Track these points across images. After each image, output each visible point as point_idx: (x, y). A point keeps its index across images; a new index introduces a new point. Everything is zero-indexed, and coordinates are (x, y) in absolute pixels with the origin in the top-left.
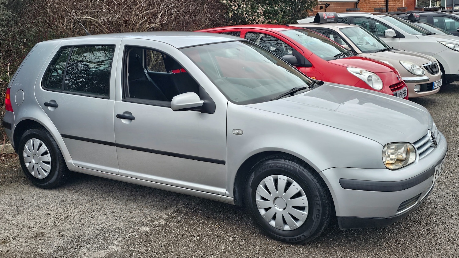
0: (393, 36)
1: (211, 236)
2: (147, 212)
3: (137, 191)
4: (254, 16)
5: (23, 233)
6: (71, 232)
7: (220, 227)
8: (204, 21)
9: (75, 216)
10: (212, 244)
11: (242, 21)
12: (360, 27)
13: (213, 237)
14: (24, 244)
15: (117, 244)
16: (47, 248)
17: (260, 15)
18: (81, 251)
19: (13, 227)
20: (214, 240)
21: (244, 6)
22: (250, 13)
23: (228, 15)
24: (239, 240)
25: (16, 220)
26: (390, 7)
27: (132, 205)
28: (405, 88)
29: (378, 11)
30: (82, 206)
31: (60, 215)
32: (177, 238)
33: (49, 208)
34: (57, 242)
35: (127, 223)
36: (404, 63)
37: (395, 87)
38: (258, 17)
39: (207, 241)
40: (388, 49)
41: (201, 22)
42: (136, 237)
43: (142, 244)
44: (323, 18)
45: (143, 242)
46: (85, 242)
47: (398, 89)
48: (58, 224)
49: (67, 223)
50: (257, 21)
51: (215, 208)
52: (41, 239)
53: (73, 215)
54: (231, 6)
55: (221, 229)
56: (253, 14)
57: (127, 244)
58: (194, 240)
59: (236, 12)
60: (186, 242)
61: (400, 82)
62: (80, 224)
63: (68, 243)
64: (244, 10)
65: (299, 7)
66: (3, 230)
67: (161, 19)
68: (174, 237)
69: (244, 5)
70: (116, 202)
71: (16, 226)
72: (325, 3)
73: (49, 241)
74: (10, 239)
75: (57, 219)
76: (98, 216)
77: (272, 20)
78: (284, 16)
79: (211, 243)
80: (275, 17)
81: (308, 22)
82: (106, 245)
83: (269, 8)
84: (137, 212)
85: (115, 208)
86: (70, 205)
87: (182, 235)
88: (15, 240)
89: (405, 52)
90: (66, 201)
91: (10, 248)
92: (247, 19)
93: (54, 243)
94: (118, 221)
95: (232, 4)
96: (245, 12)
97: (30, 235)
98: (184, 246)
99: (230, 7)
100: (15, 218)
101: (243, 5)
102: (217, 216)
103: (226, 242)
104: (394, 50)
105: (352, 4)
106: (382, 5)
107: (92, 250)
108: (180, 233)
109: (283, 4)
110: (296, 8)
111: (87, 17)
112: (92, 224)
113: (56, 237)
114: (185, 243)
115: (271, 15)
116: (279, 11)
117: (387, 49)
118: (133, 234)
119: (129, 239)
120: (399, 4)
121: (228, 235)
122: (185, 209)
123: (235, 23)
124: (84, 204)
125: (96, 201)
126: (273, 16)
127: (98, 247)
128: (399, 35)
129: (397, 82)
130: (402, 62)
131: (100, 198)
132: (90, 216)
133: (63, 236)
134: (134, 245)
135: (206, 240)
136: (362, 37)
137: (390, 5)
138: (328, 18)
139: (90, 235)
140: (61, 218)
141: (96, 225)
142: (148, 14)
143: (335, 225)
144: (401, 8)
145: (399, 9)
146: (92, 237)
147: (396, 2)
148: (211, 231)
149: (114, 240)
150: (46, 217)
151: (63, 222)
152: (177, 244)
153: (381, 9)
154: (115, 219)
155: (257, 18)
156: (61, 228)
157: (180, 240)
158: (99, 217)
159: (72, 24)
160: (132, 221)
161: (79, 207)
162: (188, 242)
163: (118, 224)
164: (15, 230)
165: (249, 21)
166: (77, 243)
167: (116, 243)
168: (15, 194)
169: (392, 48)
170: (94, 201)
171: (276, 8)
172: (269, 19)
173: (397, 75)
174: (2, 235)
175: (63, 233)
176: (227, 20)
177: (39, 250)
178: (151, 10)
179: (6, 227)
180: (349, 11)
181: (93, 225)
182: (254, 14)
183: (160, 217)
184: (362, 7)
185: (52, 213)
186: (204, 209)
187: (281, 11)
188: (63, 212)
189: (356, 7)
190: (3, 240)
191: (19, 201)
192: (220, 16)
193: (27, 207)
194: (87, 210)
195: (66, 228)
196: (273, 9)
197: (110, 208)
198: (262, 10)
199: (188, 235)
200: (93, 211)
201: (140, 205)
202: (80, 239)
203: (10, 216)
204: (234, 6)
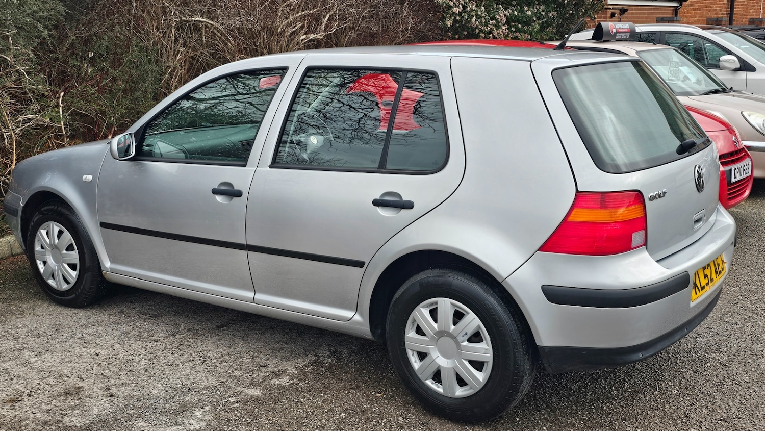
0: (734, 67)
1: (367, 413)
2: (263, 363)
3: (253, 322)
4: (490, 26)
5: (47, 387)
6: (126, 390)
7: (385, 396)
8: (403, 31)
9: (139, 361)
10: (367, 427)
11: (468, 33)
12: (675, 50)
13: (370, 415)
14: (44, 407)
15: (201, 416)
16: (80, 417)
17: (500, 24)
18: (137, 425)
19: (33, 373)
20: (370, 421)
21: (474, 8)
22: (483, 20)
23: (444, 22)
24: (416, 424)
25: (42, 362)
26: (736, 18)
27: (240, 346)
28: (747, 161)
29: (713, 23)
30: (155, 343)
31: (115, 357)
32: (307, 412)
33: (99, 344)
34: (99, 407)
35: (226, 380)
36: (749, 116)
37: (728, 158)
38: (498, 26)
39: (358, 422)
40: (724, 91)
41: (397, 33)
42: (236, 405)
43: (243, 420)
44: (609, 33)
45: (245, 416)
46: (147, 409)
47: (733, 162)
48: (109, 374)
49: (124, 372)
50: (496, 34)
51: (382, 361)
52: (74, 400)
53: (137, 359)
54: (450, 7)
55: (386, 401)
56: (489, 21)
57: (217, 417)
58: (334, 418)
59: (458, 18)
60: (320, 420)
61: (740, 150)
62: (145, 376)
63: (118, 409)
64: (474, 14)
65: (571, 12)
66: (15, 379)
67: (327, 26)
68: (302, 411)
69: (474, 6)
70: (214, 339)
71: (39, 372)
72: (621, 7)
73: (86, 404)
74: (24, 395)
75: (109, 364)
76: (178, 363)
77: (522, 34)
78: (543, 28)
79: (365, 426)
80: (526, 28)
81: (583, 37)
82: (182, 418)
83: (516, 13)
84: (246, 359)
85: (210, 351)
86: (136, 340)
87: (316, 407)
88: (30, 398)
89: (754, 96)
90: (131, 334)
91: (19, 412)
92: (477, 30)
93: (95, 408)
94: (211, 375)
95: (452, 4)
96: (474, 18)
97: (58, 390)
98: (316, 428)
99: (449, 9)
100: (39, 358)
101: (472, 6)
102: (384, 377)
103: (391, 426)
104: (734, 91)
105: (668, 10)
106: (722, 14)
107: (156, 425)
108: (313, 403)
109: (542, 7)
110: (565, 14)
111: (201, 19)
112: (165, 376)
113: (100, 398)
114: (319, 423)
115: (520, 26)
116: (534, 18)
117: (721, 90)
118: (232, 400)
119: (223, 410)
120: (754, 12)
121: (398, 413)
122: (330, 360)
123: (457, 37)
124: (159, 340)
125: (181, 336)
126: (522, 26)
127: (168, 420)
128: (746, 67)
129: (733, 149)
130: (745, 114)
131: (189, 330)
132: (164, 363)
133: (112, 396)
134: (229, 420)
135: (357, 420)
136: (678, 68)
137: (738, 14)
138: (618, 32)
139: (158, 397)
140: (116, 363)
141: (171, 380)
142: (304, 16)
143: (593, 407)
144: (755, 20)
145: (752, 21)
146: (161, 401)
147: (747, 8)
148: (369, 404)
149: (197, 410)
150: (91, 359)
151: (116, 370)
152: (305, 424)
153: (719, 19)
154: (207, 370)
155: (495, 29)
156: (113, 381)
157: (310, 417)
158: (181, 365)
159: (174, 30)
160: (235, 376)
161: (150, 345)
162: (324, 421)
163: (210, 379)
164: (35, 381)
165: (481, 34)
166: (133, 411)
167: (198, 414)
168: (50, 315)
169: (731, 88)
170: (177, 336)
171: (529, 13)
172: (515, 31)
173: (734, 137)
174: (12, 386)
175: (114, 390)
176: (442, 32)
177: (66, 420)
178: (310, 10)
179: (22, 373)
180: (661, 21)
181: (167, 380)
182: (491, 22)
183: (284, 372)
184: (686, 16)
185: (103, 352)
186: (363, 362)
187: (538, 19)
188: (121, 352)
189: (676, 15)
190: (12, 397)
191: (53, 328)
192: (431, 24)
193: (65, 340)
194: (163, 351)
195: (121, 382)
196: (523, 15)
197: (201, 349)
198: (505, 15)
199: (327, 407)
200: (172, 354)
201: (253, 347)
202: (140, 404)
203: (33, 353)
204: (456, 7)
